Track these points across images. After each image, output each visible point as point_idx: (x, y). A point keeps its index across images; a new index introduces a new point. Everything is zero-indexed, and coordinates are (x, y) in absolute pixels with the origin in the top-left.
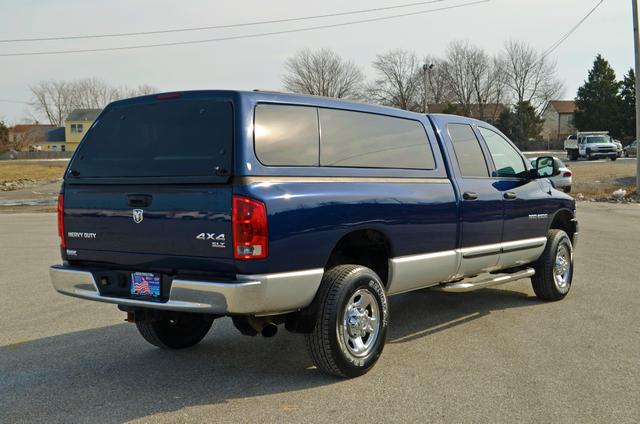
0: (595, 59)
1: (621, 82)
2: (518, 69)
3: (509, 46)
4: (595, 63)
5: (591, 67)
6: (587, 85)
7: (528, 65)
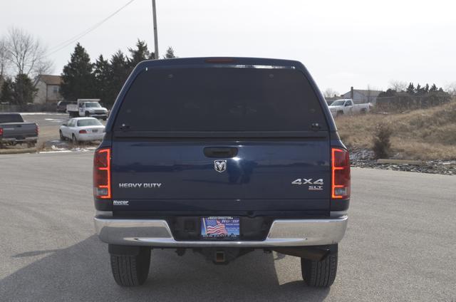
0: (76, 46)
1: (94, 64)
2: (19, 49)
3: (11, 31)
4: (76, 49)
5: (73, 51)
6: (70, 64)
7: (26, 46)
